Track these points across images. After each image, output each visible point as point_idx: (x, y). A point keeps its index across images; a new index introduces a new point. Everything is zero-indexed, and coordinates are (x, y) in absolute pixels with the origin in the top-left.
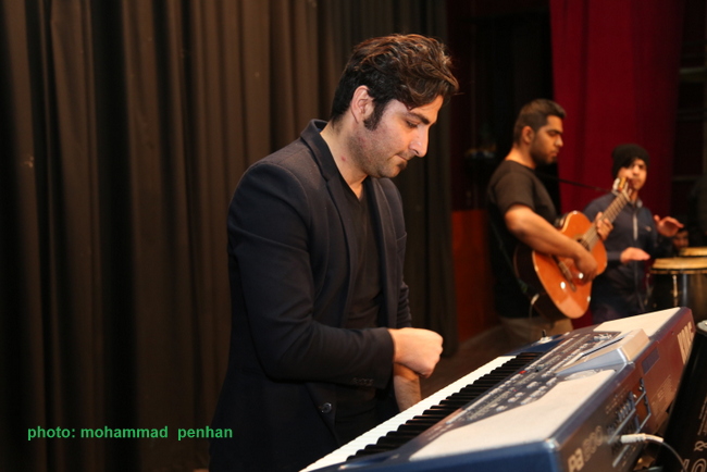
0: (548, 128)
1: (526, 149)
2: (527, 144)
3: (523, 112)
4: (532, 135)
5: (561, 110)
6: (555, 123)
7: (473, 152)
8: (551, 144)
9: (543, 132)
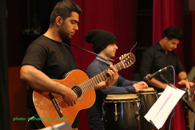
0: (71, 18)
1: (57, 29)
2: (58, 26)
3: (56, 6)
4: (62, 21)
5: (80, 9)
6: (75, 16)
7: (28, 31)
8: (72, 28)
9: (68, 20)
